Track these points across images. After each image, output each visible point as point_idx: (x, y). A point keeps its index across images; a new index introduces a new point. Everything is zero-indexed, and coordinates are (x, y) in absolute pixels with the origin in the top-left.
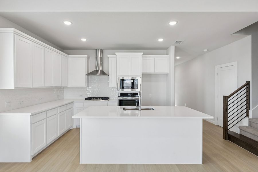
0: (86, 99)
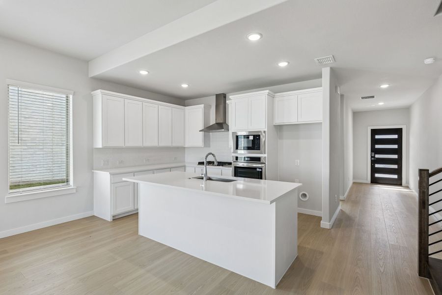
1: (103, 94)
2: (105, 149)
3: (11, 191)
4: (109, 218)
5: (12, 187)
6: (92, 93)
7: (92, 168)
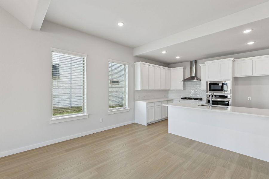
0: (182, 98)
1: (141, 64)
2: (142, 91)
3: (110, 109)
4: (146, 125)
5: (110, 107)
6: (135, 63)
7: (134, 100)
